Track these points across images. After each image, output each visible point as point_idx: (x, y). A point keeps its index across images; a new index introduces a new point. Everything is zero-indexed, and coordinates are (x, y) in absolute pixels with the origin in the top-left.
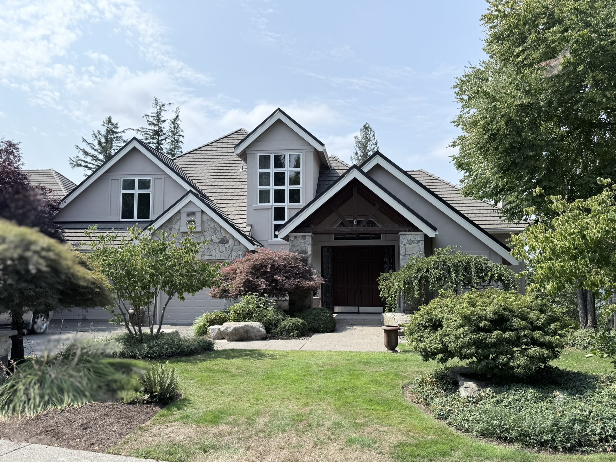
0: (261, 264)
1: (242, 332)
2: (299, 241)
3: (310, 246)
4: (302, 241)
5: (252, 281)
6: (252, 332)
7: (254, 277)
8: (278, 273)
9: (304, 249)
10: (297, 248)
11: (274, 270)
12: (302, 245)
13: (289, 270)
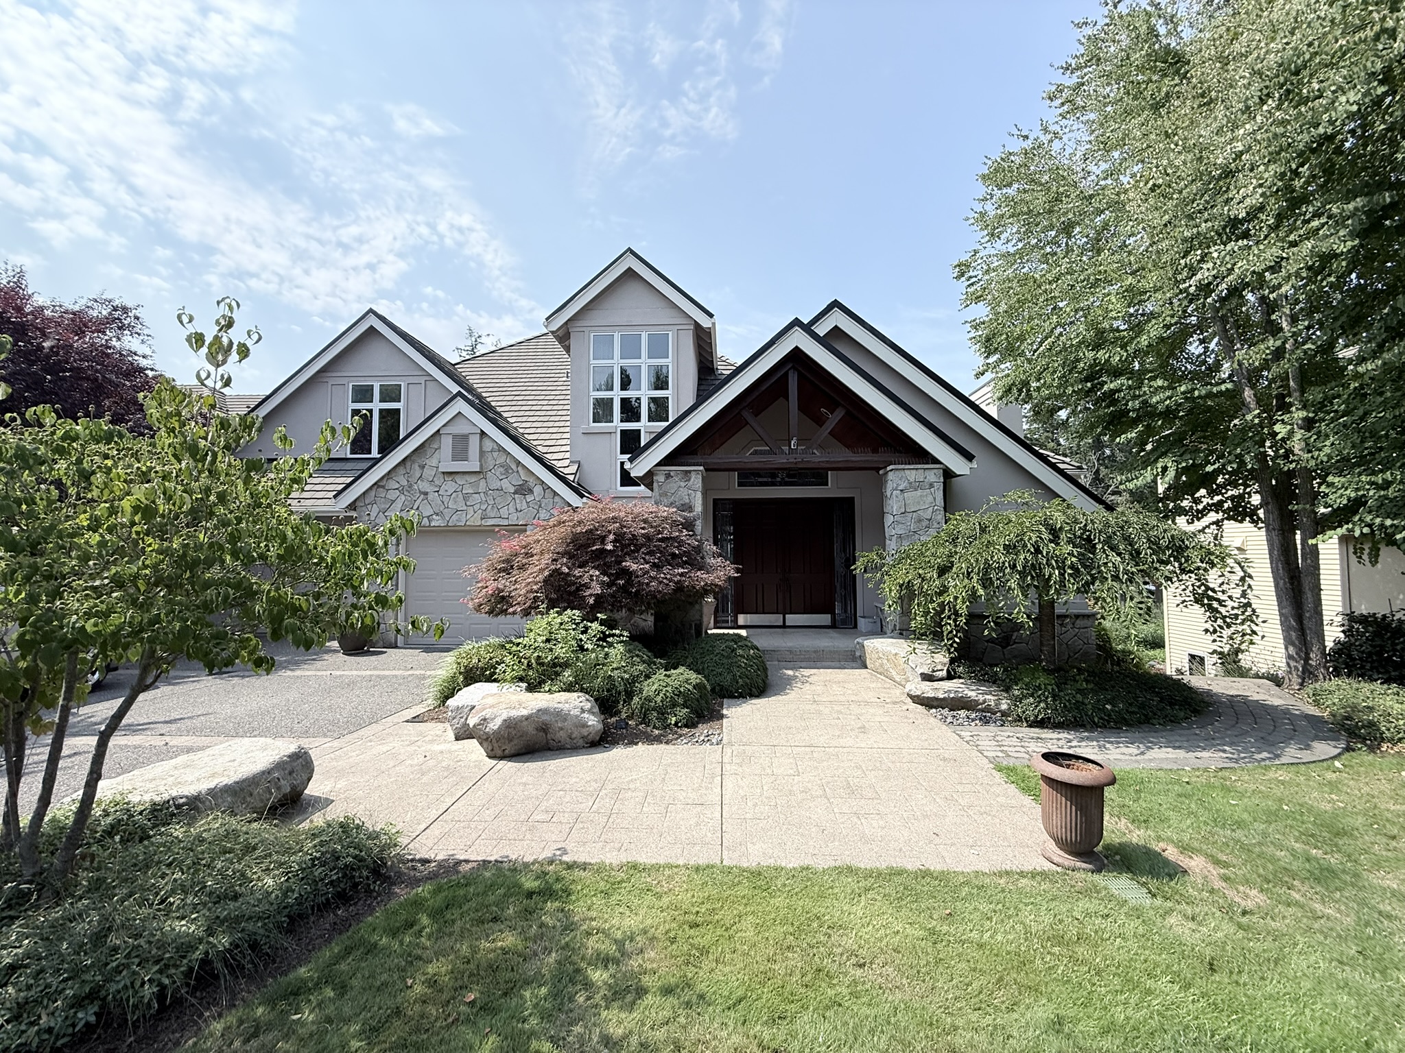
0: (590, 532)
1: (531, 730)
2: (676, 484)
3: (699, 495)
4: (683, 484)
5: (568, 574)
6: (561, 729)
7: (574, 564)
8: (632, 554)
9: (687, 501)
10: (671, 500)
11: (623, 546)
12: (683, 493)
13: (658, 547)
